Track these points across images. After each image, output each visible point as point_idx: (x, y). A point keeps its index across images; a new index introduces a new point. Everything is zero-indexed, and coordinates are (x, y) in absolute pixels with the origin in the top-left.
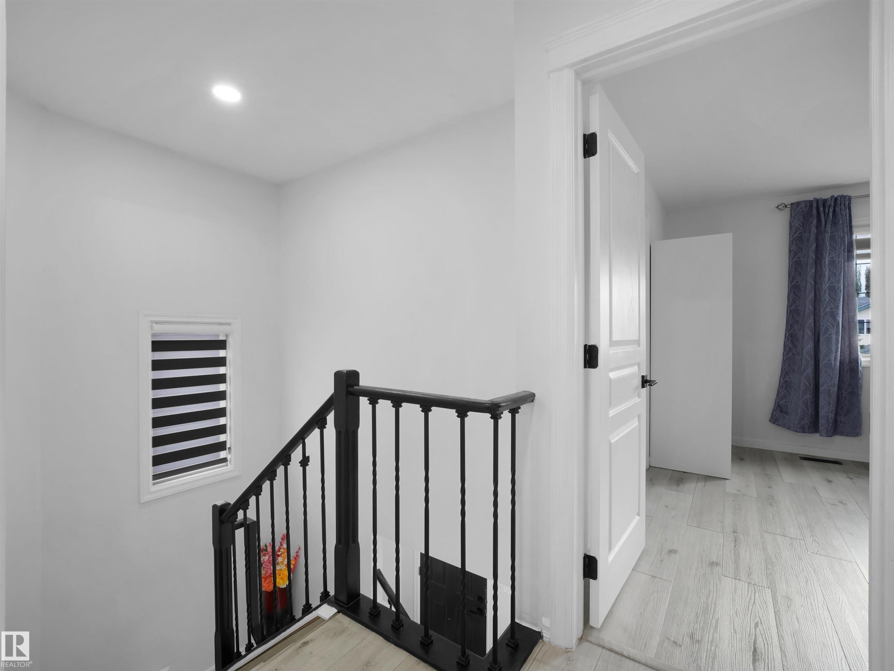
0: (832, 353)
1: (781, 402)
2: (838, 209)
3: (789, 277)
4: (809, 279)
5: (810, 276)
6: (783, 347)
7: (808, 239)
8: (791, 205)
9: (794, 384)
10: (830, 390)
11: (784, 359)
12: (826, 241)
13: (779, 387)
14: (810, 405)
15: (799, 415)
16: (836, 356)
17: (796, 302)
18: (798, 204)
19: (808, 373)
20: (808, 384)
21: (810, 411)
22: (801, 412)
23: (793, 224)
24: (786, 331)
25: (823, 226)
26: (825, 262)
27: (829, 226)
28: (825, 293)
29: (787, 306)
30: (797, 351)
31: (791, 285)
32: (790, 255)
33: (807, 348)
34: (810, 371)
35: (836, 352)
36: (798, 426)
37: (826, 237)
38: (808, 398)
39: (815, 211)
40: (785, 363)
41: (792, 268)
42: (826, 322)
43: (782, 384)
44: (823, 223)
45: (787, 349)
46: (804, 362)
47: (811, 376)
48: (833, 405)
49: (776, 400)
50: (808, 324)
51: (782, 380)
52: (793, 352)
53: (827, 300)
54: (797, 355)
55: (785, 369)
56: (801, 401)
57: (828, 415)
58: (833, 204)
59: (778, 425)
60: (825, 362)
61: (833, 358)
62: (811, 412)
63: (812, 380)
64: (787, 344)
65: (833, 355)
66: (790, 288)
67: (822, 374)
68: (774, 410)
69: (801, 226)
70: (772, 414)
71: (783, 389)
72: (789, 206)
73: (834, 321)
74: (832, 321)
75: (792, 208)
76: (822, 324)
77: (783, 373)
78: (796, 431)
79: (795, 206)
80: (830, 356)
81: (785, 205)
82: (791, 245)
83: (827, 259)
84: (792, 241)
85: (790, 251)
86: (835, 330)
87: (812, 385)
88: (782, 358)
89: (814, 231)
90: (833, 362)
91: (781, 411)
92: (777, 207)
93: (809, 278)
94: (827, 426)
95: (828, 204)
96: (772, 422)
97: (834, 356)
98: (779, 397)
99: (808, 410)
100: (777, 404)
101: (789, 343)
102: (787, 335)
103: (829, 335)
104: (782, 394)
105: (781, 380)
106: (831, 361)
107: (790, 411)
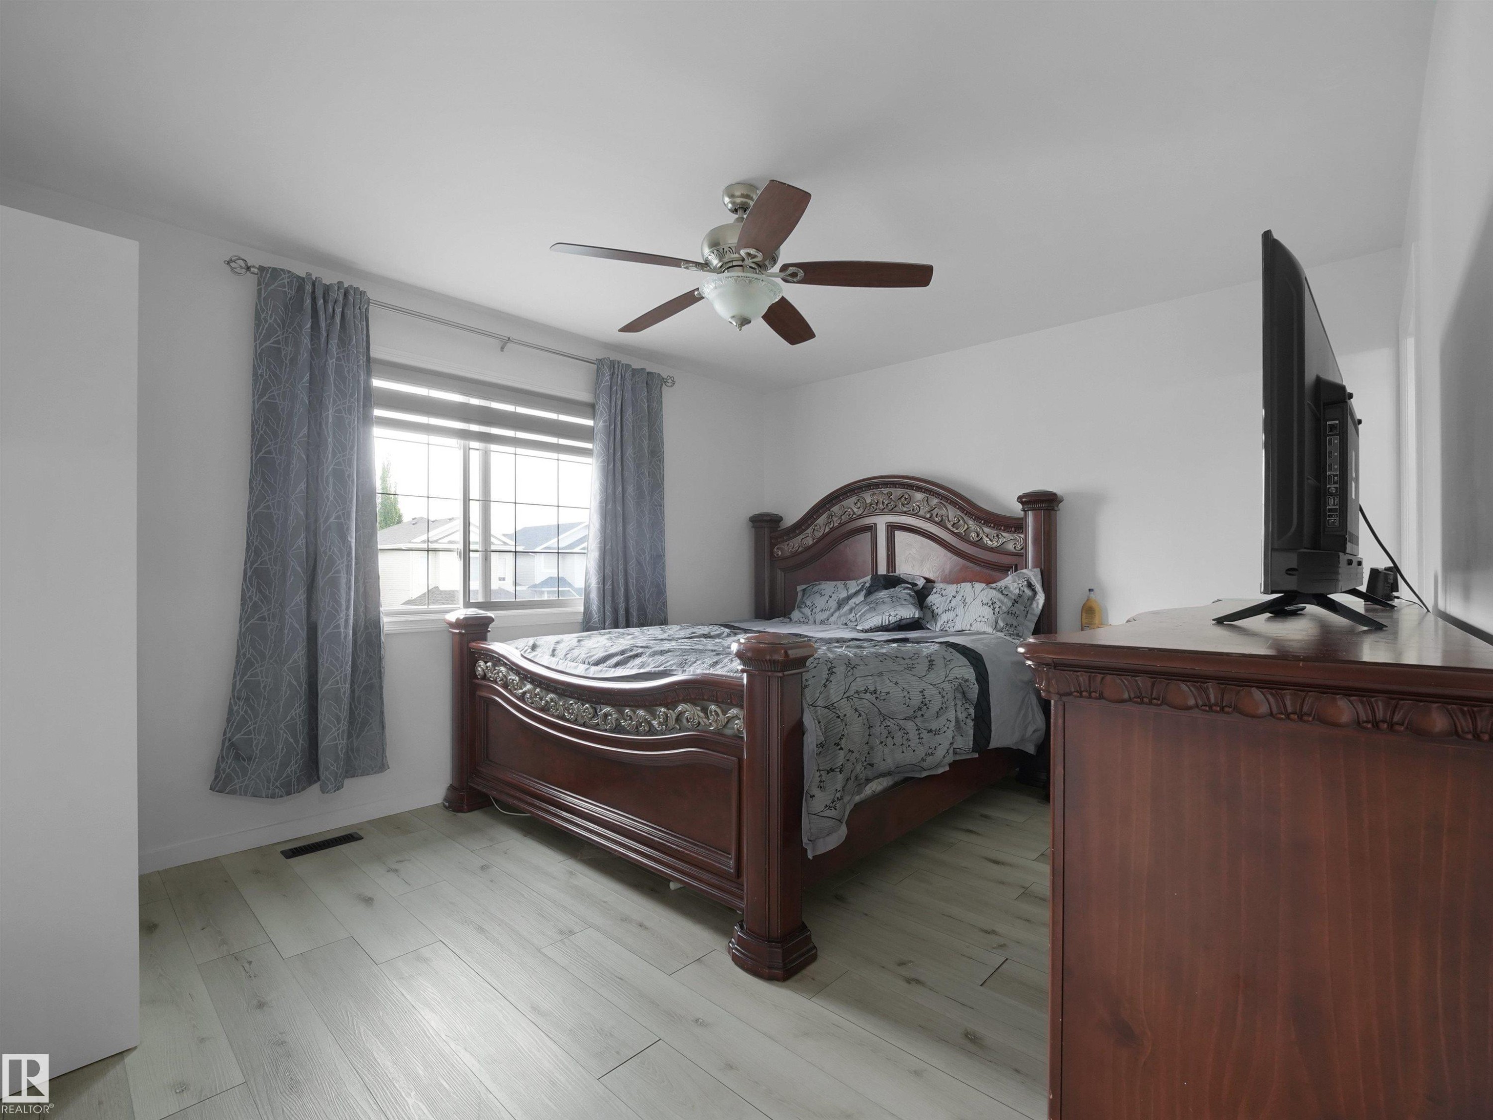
0: (341, 610)
1: (238, 736)
2: (349, 313)
3: (253, 436)
4: (295, 447)
5: (298, 442)
6: (240, 603)
7: (293, 361)
8: (258, 269)
9: (265, 687)
10: (340, 690)
11: (243, 631)
12: (330, 373)
13: (232, 701)
14: (301, 728)
15: (280, 758)
16: (347, 615)
17: (268, 498)
18: (275, 273)
19: (295, 659)
20: (295, 683)
21: (301, 742)
22: (283, 749)
23: (263, 316)
24: (246, 564)
25: (323, 340)
26: (327, 417)
27: (334, 342)
28: (327, 484)
29: (249, 505)
30: (269, 610)
31: (256, 457)
32: (256, 386)
33: (293, 604)
34: (299, 655)
35: (348, 608)
36: (278, 784)
37: (329, 365)
38: (296, 714)
39: (308, 302)
40: (245, 641)
41: (259, 419)
42: (330, 546)
43: (240, 691)
44: (324, 333)
45: (248, 607)
46: (288, 634)
47: (302, 663)
48: (344, 720)
49: (225, 734)
50: (294, 550)
51: (238, 683)
52: (262, 613)
53: (331, 498)
54: (269, 621)
55: (244, 655)
56: (282, 726)
57: (337, 743)
58: (341, 298)
59: (233, 792)
60: (329, 631)
61: (342, 622)
62: (302, 744)
63: (303, 674)
64: (248, 596)
65: (343, 615)
66: (254, 463)
67: (323, 658)
68: (222, 758)
69: (279, 326)
70: (217, 771)
71: (241, 704)
72: (256, 271)
73: (344, 544)
74: (339, 543)
75: (261, 276)
76: (322, 550)
77: (241, 665)
78: (273, 796)
79: (269, 275)
80: (338, 617)
81: (246, 265)
82: (258, 363)
83: (331, 411)
84: (260, 353)
85: (256, 376)
86: (345, 563)
87: (304, 684)
88: (238, 629)
89: (306, 343)
90: (342, 631)
91: (237, 757)
92: (228, 263)
93: (295, 445)
94: (335, 769)
95: (333, 295)
96: (217, 789)
97: (344, 618)
98: (233, 724)
99: (297, 742)
100: (227, 741)
101: (253, 592)
102: (249, 574)
103: (334, 573)
104: (238, 715)
105: (236, 681)
106: (340, 628)
107: (258, 752)
